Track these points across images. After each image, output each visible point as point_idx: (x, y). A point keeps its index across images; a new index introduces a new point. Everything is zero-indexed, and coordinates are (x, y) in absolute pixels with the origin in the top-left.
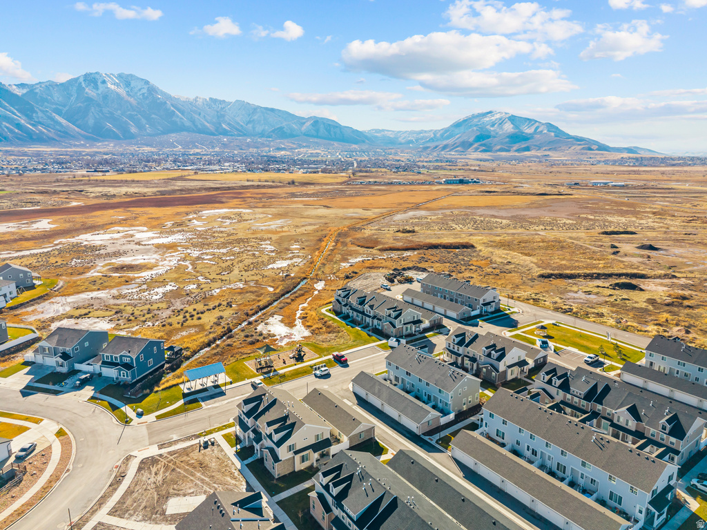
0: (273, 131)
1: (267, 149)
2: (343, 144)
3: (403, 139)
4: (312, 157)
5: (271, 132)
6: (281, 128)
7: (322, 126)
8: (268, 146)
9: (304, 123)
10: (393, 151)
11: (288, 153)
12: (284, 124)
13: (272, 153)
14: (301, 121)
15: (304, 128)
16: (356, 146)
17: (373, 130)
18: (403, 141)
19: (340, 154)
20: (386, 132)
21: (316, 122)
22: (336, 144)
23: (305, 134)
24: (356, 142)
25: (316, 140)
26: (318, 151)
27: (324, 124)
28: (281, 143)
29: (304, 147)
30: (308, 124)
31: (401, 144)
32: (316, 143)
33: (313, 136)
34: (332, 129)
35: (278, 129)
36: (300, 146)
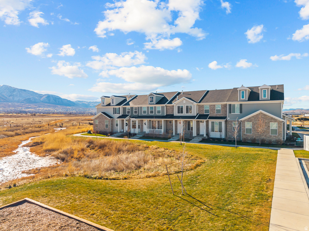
0: (25, 100)
1: (21, 108)
2: (63, 106)
3: (92, 105)
4: (46, 111)
5: (23, 100)
6: (29, 99)
7: (52, 98)
8: (21, 107)
9: (42, 97)
10: (88, 109)
11: (32, 110)
12: (31, 97)
13: (23, 110)
14: (41, 96)
15: (42, 99)
16: (70, 107)
17: (77, 101)
18: (92, 106)
19: (61, 110)
20: (84, 102)
21: (49, 96)
22: (59, 106)
23: (42, 102)
24: (70, 106)
25: (48, 104)
26: (50, 109)
27: (53, 97)
28: (29, 105)
29: (42, 107)
30: (45, 97)
31: (91, 107)
32: (49, 106)
33: (47, 103)
34: (57, 100)
35: (27, 99)
36: (40, 107)
